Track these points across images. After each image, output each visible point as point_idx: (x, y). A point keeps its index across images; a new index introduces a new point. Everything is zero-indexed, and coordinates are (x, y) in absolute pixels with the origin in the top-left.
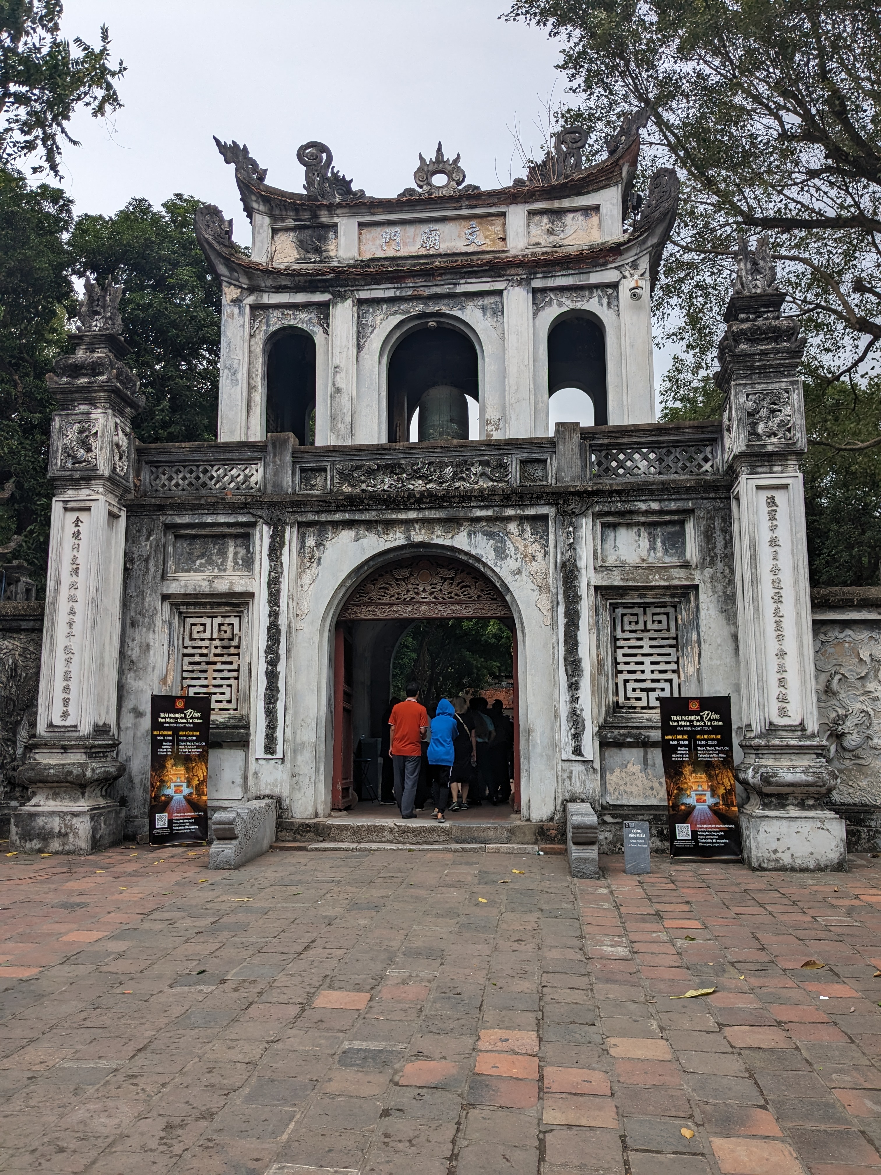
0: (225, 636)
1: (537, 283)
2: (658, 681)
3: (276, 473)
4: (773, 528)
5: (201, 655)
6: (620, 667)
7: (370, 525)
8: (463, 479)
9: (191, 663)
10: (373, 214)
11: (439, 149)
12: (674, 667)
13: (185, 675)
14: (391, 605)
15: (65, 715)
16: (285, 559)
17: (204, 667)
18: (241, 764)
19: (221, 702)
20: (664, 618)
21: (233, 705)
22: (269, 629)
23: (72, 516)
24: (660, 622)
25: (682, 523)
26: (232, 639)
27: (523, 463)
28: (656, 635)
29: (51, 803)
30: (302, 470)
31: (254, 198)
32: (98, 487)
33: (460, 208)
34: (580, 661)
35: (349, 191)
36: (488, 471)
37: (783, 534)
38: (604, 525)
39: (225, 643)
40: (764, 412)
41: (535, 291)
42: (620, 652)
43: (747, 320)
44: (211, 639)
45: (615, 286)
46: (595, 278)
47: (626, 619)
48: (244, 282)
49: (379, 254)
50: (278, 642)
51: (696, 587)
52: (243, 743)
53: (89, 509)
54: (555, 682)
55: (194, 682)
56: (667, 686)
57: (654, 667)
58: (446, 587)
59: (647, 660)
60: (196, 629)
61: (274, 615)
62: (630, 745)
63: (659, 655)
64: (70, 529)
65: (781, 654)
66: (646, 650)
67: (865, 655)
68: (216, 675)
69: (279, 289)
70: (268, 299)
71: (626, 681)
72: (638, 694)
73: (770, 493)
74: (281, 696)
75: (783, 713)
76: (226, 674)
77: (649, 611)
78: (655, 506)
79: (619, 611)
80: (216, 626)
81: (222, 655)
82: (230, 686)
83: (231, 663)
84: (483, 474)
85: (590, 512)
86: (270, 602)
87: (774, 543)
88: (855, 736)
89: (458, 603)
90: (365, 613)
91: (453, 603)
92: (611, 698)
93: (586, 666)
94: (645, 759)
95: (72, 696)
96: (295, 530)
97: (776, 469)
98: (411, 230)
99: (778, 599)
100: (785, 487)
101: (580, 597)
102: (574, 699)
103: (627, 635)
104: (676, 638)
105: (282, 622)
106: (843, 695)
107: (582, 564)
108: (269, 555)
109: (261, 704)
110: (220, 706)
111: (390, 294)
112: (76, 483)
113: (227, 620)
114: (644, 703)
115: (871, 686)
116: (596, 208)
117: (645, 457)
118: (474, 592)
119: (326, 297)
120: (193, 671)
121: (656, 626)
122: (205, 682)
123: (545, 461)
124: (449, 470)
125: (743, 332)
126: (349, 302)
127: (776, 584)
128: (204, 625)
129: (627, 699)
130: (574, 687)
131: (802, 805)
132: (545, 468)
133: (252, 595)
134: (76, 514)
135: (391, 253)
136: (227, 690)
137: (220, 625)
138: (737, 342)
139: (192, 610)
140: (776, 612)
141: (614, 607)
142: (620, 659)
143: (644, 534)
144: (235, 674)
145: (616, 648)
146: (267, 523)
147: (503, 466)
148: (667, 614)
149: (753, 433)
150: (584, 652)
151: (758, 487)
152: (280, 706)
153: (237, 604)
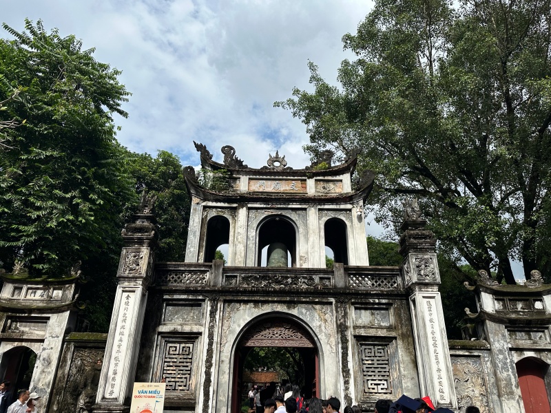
0: (186, 353)
1: (319, 207)
2: (381, 380)
3: (215, 277)
4: (431, 315)
5: (173, 362)
6: (365, 373)
8: (295, 284)
9: (168, 366)
11: (277, 153)
12: (388, 374)
13: (165, 372)
14: (262, 340)
15: (112, 393)
16: (217, 317)
17: (175, 368)
19: (181, 386)
20: (382, 351)
21: (187, 388)
22: (208, 351)
23: (125, 294)
24: (381, 353)
25: (388, 309)
26: (189, 354)
27: (321, 278)
28: (379, 358)
30: (227, 276)
31: (207, 165)
32: (140, 282)
34: (349, 370)
35: (242, 165)
36: (306, 281)
37: (435, 317)
38: (356, 308)
39: (185, 357)
40: (423, 266)
41: (320, 210)
42: (365, 366)
43: (412, 230)
44: (179, 354)
45: (350, 210)
46: (342, 207)
47: (367, 351)
48: (202, 196)
49: (257, 190)
50: (212, 357)
51: (395, 338)
52: (192, 408)
53: (134, 292)
55: (168, 375)
56: (385, 382)
57: (379, 374)
58: (286, 332)
59: (377, 370)
60: (172, 349)
61: (211, 344)
63: (381, 368)
64: (124, 300)
65: (439, 370)
66: (376, 366)
67: (466, 370)
68: (179, 372)
69: (217, 201)
70: (210, 204)
71: (368, 380)
72: (373, 386)
73: (428, 300)
74: (212, 384)
75: (442, 398)
76: (184, 372)
77: (376, 347)
78: (377, 301)
79: (364, 347)
80: (181, 348)
81: (183, 362)
82: (186, 378)
83: (187, 366)
84: (304, 282)
85: (350, 302)
86: (209, 337)
87: (431, 321)
89: (292, 340)
90: (250, 344)
91: (290, 340)
92: (362, 388)
93: (351, 372)
95: (117, 383)
96: (222, 303)
97: (429, 290)
98: (269, 182)
99: (435, 345)
100: (434, 297)
101: (348, 341)
102: (347, 389)
103: (367, 359)
104: (388, 360)
105: (214, 346)
107: (348, 325)
108: (210, 315)
109: (202, 388)
110: (181, 388)
111: (262, 206)
112: (129, 279)
113: (187, 345)
114: (376, 391)
116: (341, 181)
118: (299, 335)
119: (235, 205)
120: (169, 370)
121: (379, 355)
122: (174, 376)
123: (329, 279)
124: (290, 280)
125: (411, 235)
126: (245, 208)
127: (434, 339)
128: (176, 347)
129: (369, 389)
130: (346, 382)
132: (330, 282)
133: (201, 333)
134: (128, 293)
135: (261, 190)
136: (184, 380)
137: (183, 347)
138: (410, 238)
139: (171, 340)
140: (435, 351)
141: (361, 345)
142: (365, 369)
144: (189, 372)
145: (363, 364)
146: (210, 300)
147: (311, 279)
148: (383, 349)
149: (420, 274)
150: (350, 365)
151: (424, 297)
152: (211, 389)
153: (193, 337)
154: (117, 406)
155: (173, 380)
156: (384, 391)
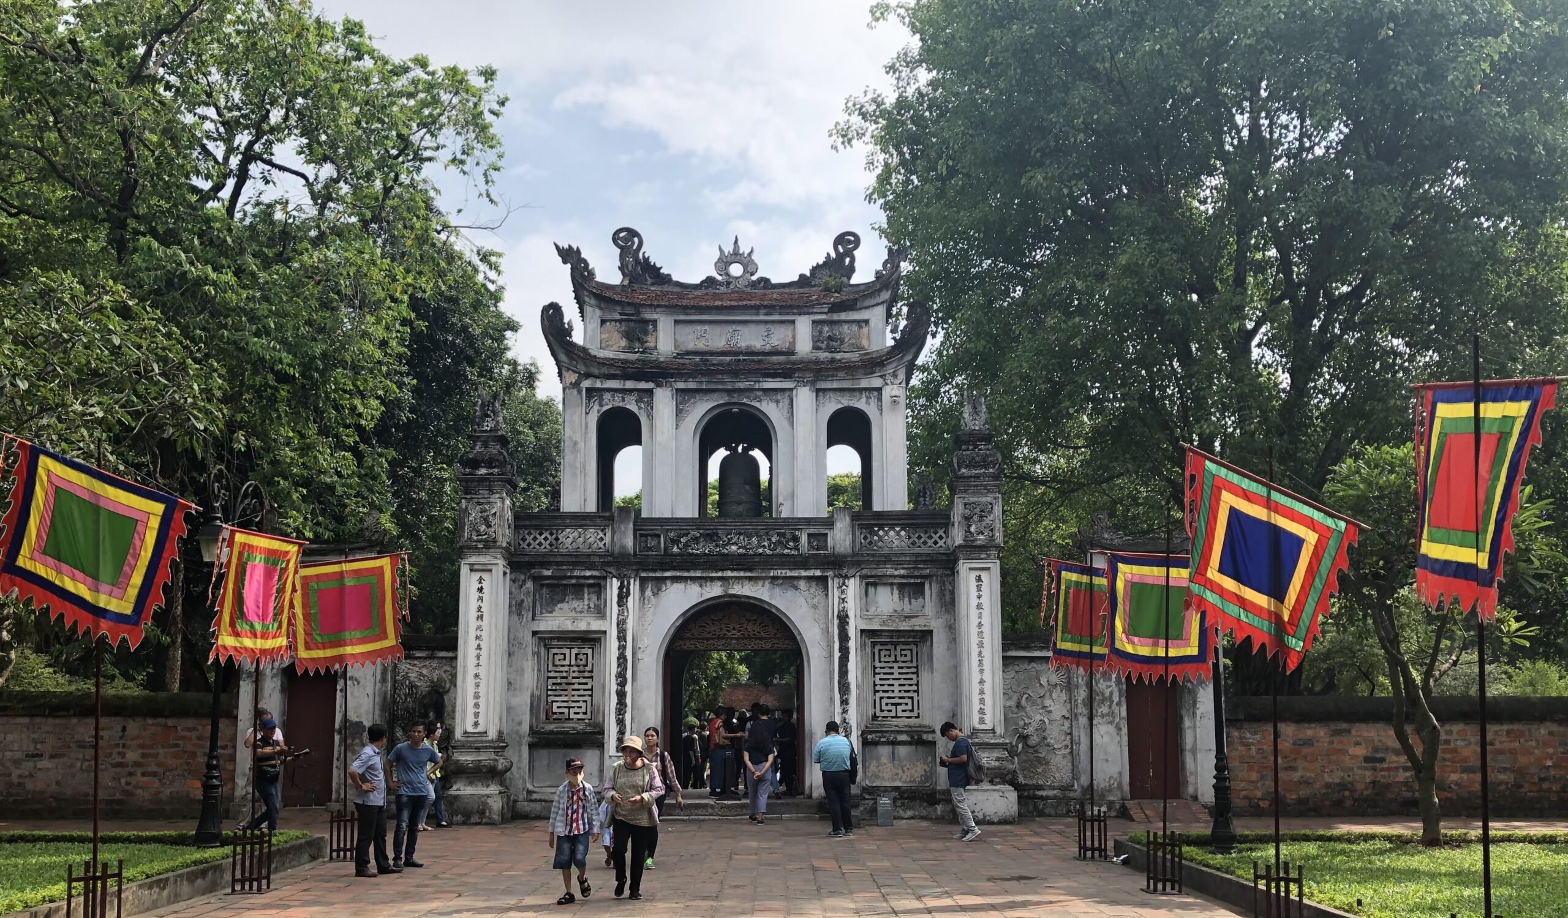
0: (582, 663)
1: (819, 385)
2: (903, 698)
3: (621, 537)
4: (979, 597)
5: (562, 678)
6: (877, 688)
7: (693, 579)
9: (554, 684)
10: (687, 314)
11: (736, 244)
12: (915, 688)
13: (549, 693)
14: (708, 639)
15: (476, 725)
16: (630, 605)
17: (566, 687)
18: (596, 761)
19: (578, 714)
20: (908, 653)
21: (589, 715)
22: (618, 659)
23: (476, 576)
24: (906, 656)
25: (923, 584)
26: (586, 666)
27: (809, 535)
28: (902, 665)
29: (469, 788)
30: (641, 536)
31: (586, 293)
32: (499, 555)
33: (758, 314)
34: (848, 684)
36: (784, 541)
37: (985, 600)
38: (867, 584)
39: (582, 668)
40: (976, 518)
41: (818, 391)
42: (878, 677)
43: (968, 450)
44: (570, 665)
45: (879, 390)
46: (864, 383)
47: (883, 653)
48: (583, 369)
49: (692, 347)
50: (626, 669)
51: (931, 632)
52: (600, 746)
53: (491, 571)
54: (832, 700)
55: (555, 699)
57: (901, 689)
58: (750, 627)
59: (896, 683)
60: (557, 657)
61: (622, 648)
62: (884, 743)
63: (905, 680)
64: (475, 585)
65: (982, 682)
66: (896, 676)
67: (1043, 681)
68: (574, 693)
70: (601, 384)
71: (881, 698)
72: (890, 707)
73: (978, 573)
74: (629, 709)
75: (982, 721)
76: (582, 693)
77: (899, 648)
79: (877, 648)
80: (573, 655)
81: (578, 678)
82: (585, 701)
83: (586, 684)
84: (780, 542)
85: (857, 575)
86: (619, 638)
87: (979, 606)
88: (1035, 737)
89: (761, 639)
90: (688, 645)
91: (756, 639)
92: (870, 713)
93: (854, 688)
94: (893, 753)
95: (482, 710)
96: (637, 583)
97: (983, 556)
98: (718, 329)
99: (981, 645)
100: (988, 569)
101: (850, 638)
102: (845, 711)
103: (883, 665)
104: (917, 668)
105: (629, 654)
106: (1028, 709)
107: (851, 614)
108: (618, 603)
109: (612, 716)
110: (578, 717)
111: (705, 386)
112: (480, 551)
113: (583, 651)
114: (894, 714)
115: (1048, 702)
116: (867, 322)
117: (898, 533)
118: (771, 631)
120: (556, 690)
121: (903, 659)
122: (566, 699)
123: (826, 535)
124: (754, 540)
126: (669, 391)
127: (980, 635)
128: (564, 655)
129: (882, 711)
130: (844, 702)
131: (992, 782)
132: (826, 541)
133: (605, 632)
134: (480, 575)
135: (700, 347)
136: (583, 705)
137: (577, 655)
139: (555, 642)
140: (980, 655)
141: (874, 644)
142: (878, 682)
143: (896, 592)
144: (589, 693)
145: (875, 674)
146: (616, 578)
147: (796, 539)
148: (911, 650)
149: (968, 531)
150: (852, 677)
151: (971, 569)
152: (628, 717)
153: (592, 640)
154: (489, 742)
155: (565, 704)
156: (907, 714)
